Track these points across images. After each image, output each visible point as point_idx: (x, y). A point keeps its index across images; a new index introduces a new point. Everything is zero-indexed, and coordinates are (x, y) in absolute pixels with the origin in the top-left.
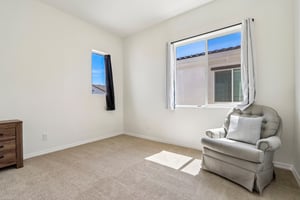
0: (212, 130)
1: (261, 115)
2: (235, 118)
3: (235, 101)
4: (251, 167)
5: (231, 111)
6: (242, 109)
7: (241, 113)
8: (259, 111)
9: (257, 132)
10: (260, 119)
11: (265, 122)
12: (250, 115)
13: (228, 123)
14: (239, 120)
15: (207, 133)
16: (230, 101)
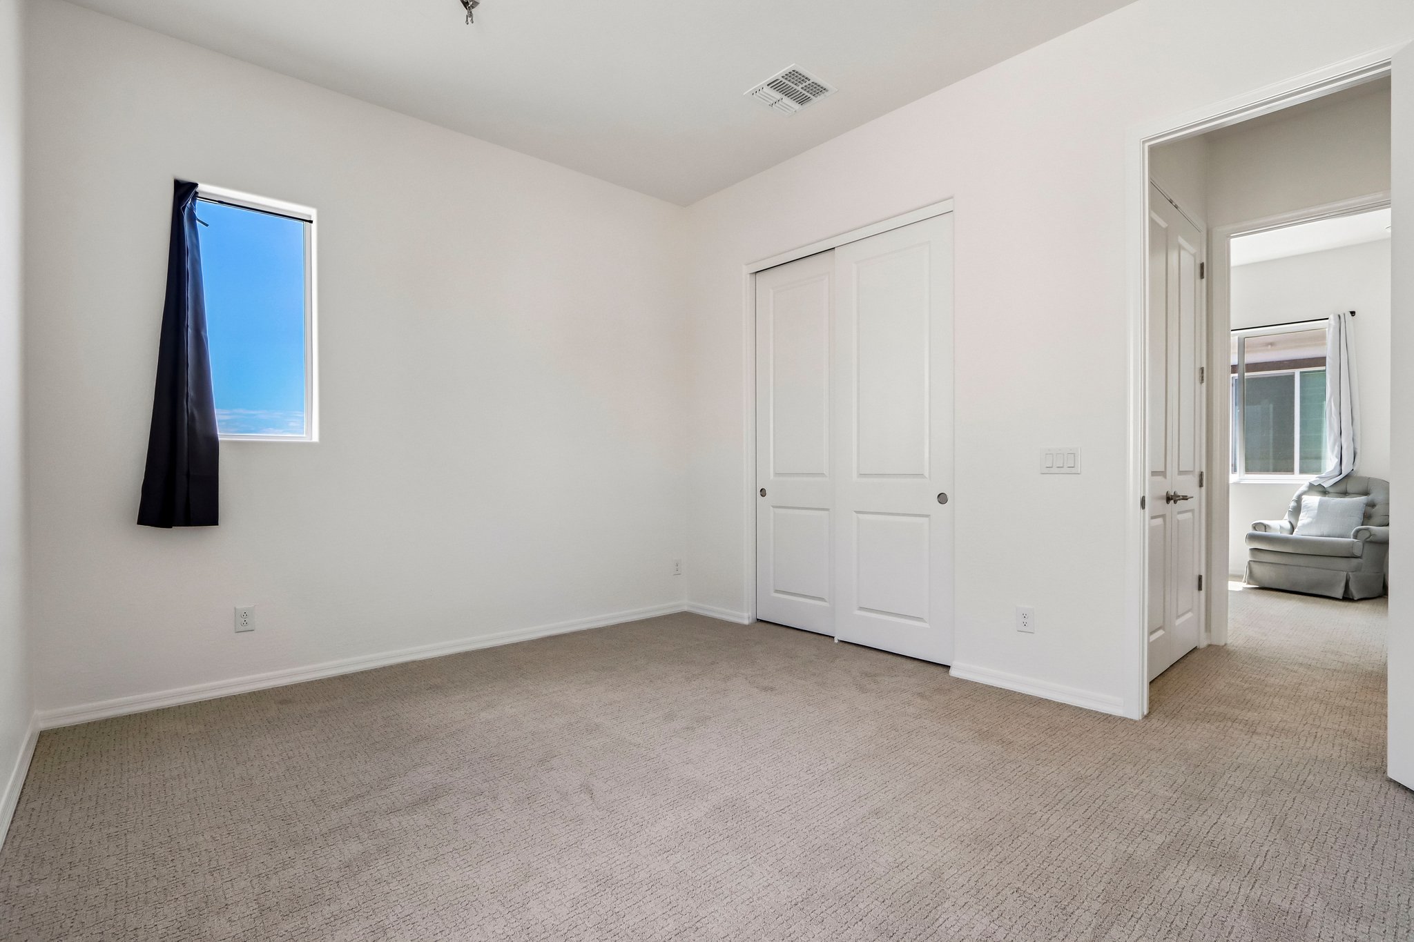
0: (1266, 522)
1: (1366, 493)
2: (1313, 500)
3: (1302, 471)
4: (1343, 564)
5: (1304, 488)
6: (1326, 485)
7: (1324, 492)
8: (1360, 488)
9: (1358, 517)
10: (1363, 499)
11: (1372, 505)
12: (1345, 494)
13: (1297, 510)
14: (1321, 504)
15: (1255, 527)
16: (1290, 470)
